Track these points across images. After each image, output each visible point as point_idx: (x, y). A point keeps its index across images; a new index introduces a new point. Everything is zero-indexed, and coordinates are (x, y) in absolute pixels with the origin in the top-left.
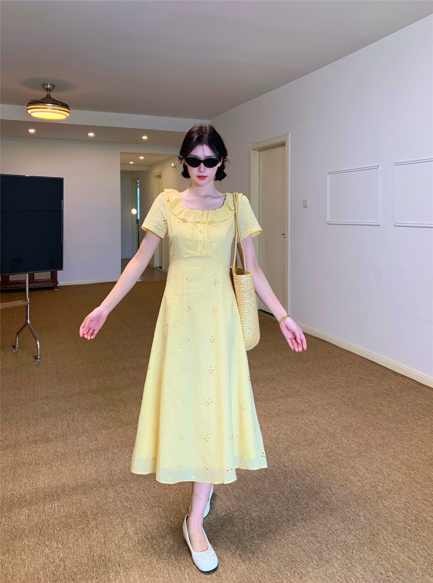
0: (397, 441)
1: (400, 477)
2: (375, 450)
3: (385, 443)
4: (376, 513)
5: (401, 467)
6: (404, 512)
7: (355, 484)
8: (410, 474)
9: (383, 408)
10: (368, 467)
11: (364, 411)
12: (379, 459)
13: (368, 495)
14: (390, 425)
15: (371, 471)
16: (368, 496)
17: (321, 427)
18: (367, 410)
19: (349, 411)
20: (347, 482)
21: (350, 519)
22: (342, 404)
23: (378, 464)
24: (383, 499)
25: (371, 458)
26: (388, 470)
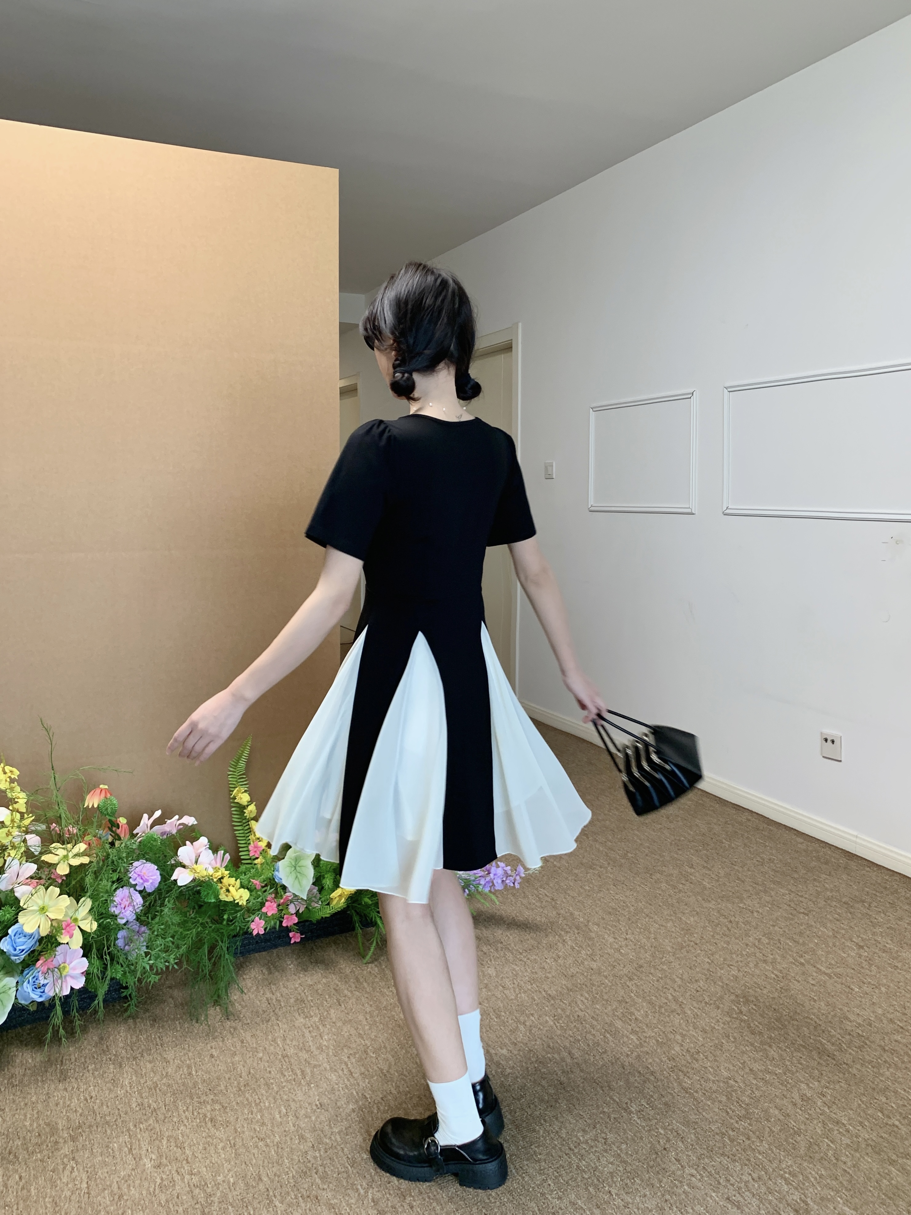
0: (717, 937)
1: (718, 1021)
2: (672, 959)
3: (692, 943)
4: (666, 1104)
5: (721, 998)
6: (724, 1099)
7: (625, 1039)
8: (741, 1012)
9: (693, 870)
10: (654, 998)
11: (653, 877)
12: (677, 980)
13: (651, 1063)
14: (705, 905)
15: (660, 1007)
16: (649, 1066)
17: (562, 912)
18: (658, 875)
19: (623, 879)
20: (608, 1036)
21: (610, 1120)
22: (609, 864)
23: (675, 990)
24: (681, 1073)
25: (661, 978)
26: (695, 1005)
